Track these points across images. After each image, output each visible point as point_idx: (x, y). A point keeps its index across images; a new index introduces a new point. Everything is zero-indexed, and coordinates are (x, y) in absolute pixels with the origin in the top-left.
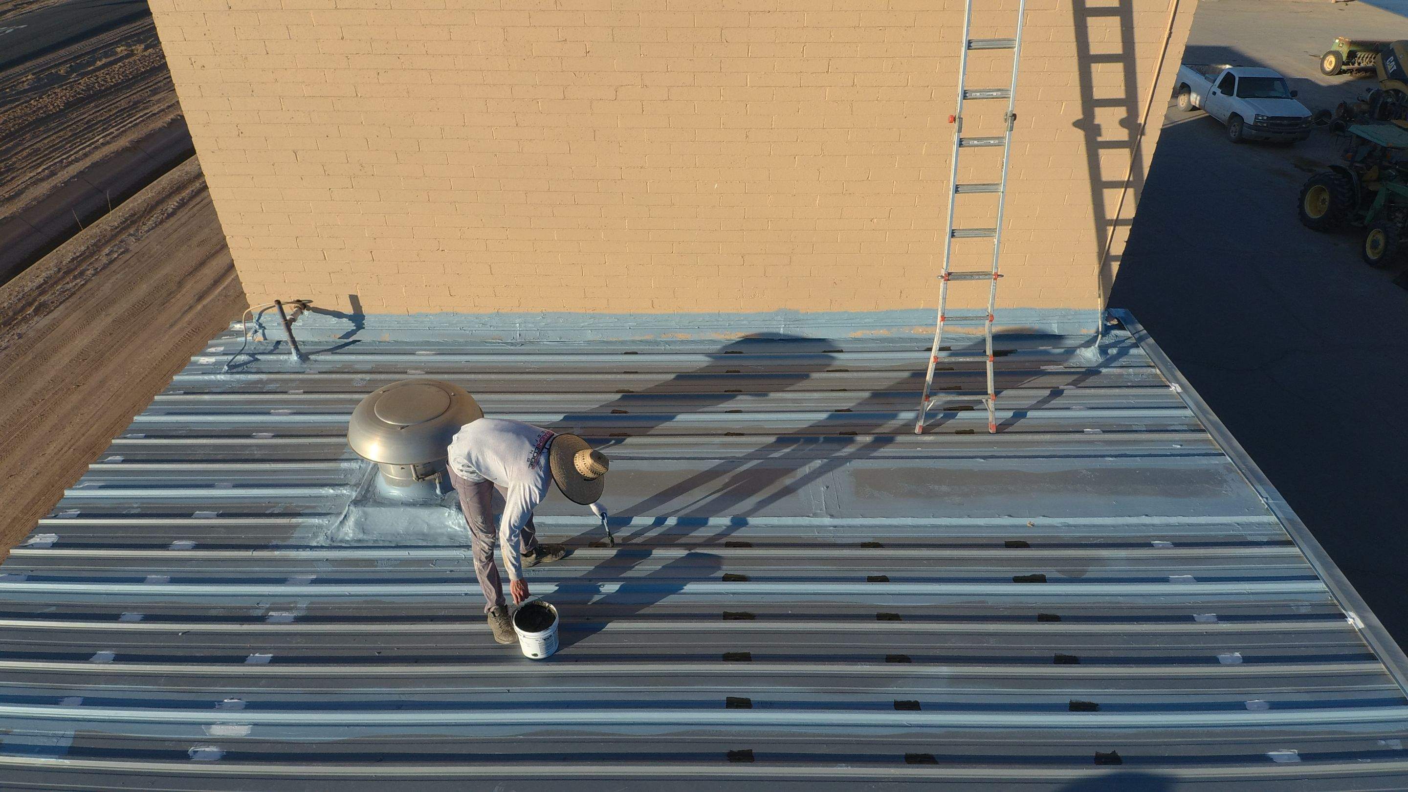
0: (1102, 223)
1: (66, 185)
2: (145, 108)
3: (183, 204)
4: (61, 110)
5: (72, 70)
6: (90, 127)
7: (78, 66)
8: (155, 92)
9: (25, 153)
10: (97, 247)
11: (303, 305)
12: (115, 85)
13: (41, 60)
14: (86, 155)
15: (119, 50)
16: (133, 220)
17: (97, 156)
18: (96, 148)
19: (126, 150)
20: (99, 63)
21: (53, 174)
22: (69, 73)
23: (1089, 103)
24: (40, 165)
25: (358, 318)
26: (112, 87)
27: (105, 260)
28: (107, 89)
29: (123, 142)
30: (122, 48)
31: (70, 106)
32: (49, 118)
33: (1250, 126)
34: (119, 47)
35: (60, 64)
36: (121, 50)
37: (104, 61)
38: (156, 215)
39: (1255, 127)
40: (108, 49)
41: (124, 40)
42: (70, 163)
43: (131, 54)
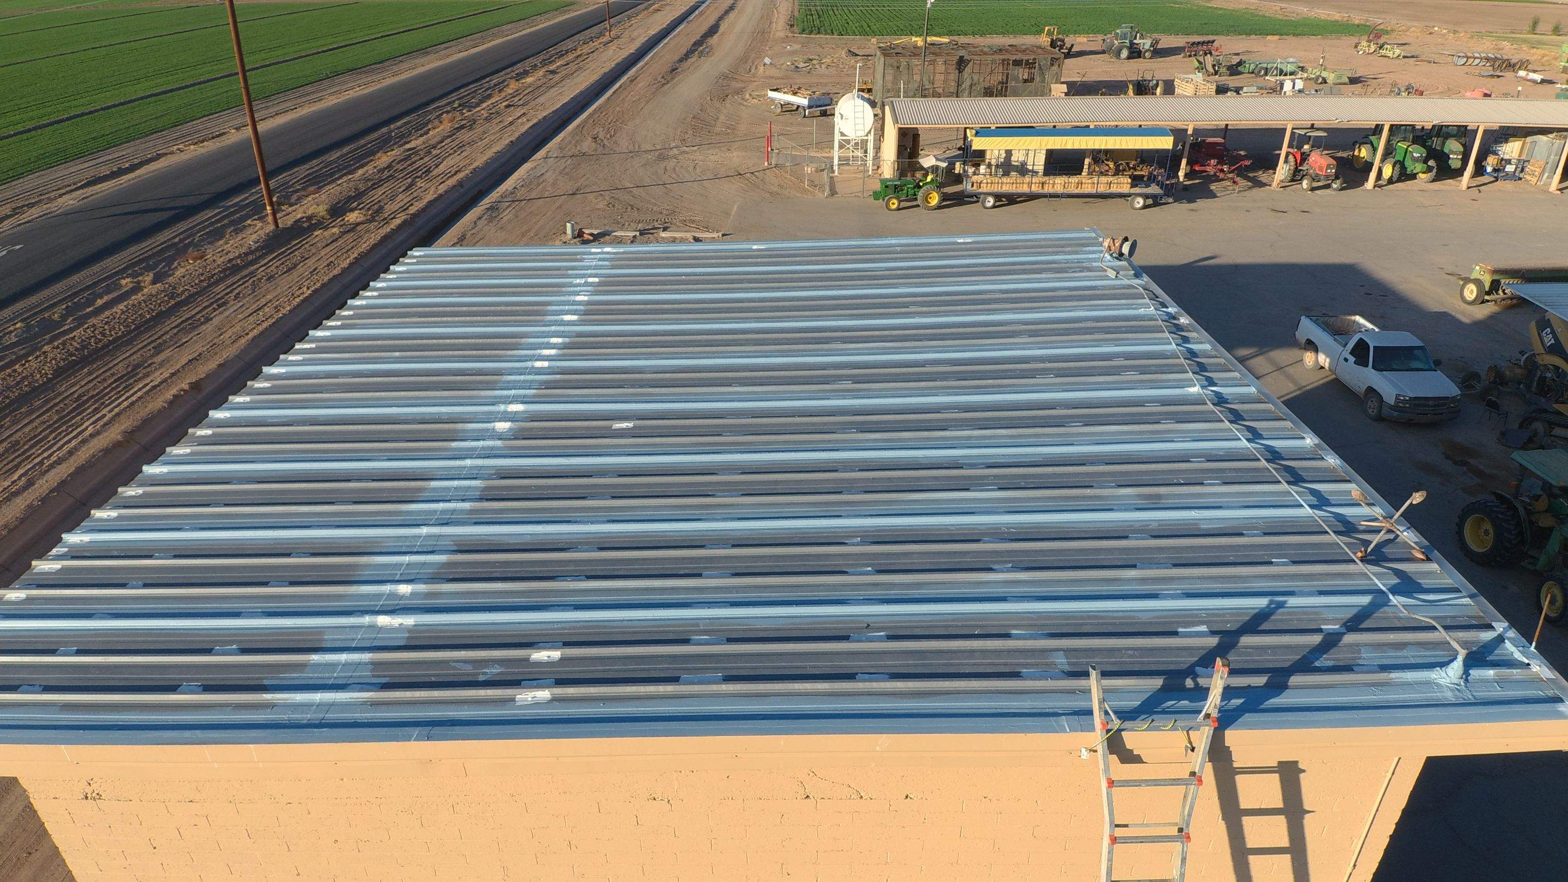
1: (43, 503)
2: (146, 375)
4: (49, 380)
5: (69, 312)
6: (80, 406)
8: (158, 350)
12: (115, 341)
13: (33, 300)
14: (71, 453)
15: (123, 282)
17: (83, 456)
18: (84, 442)
19: (117, 445)
20: (100, 302)
21: (30, 483)
22: (64, 318)
24: (17, 467)
26: (110, 342)
28: (106, 346)
29: (114, 434)
30: (128, 280)
31: (62, 373)
32: (35, 391)
33: (1391, 407)
34: (124, 278)
35: (54, 305)
36: (126, 283)
37: (107, 298)
39: (1395, 408)
40: (111, 281)
41: (131, 269)
42: (52, 466)
43: (137, 289)
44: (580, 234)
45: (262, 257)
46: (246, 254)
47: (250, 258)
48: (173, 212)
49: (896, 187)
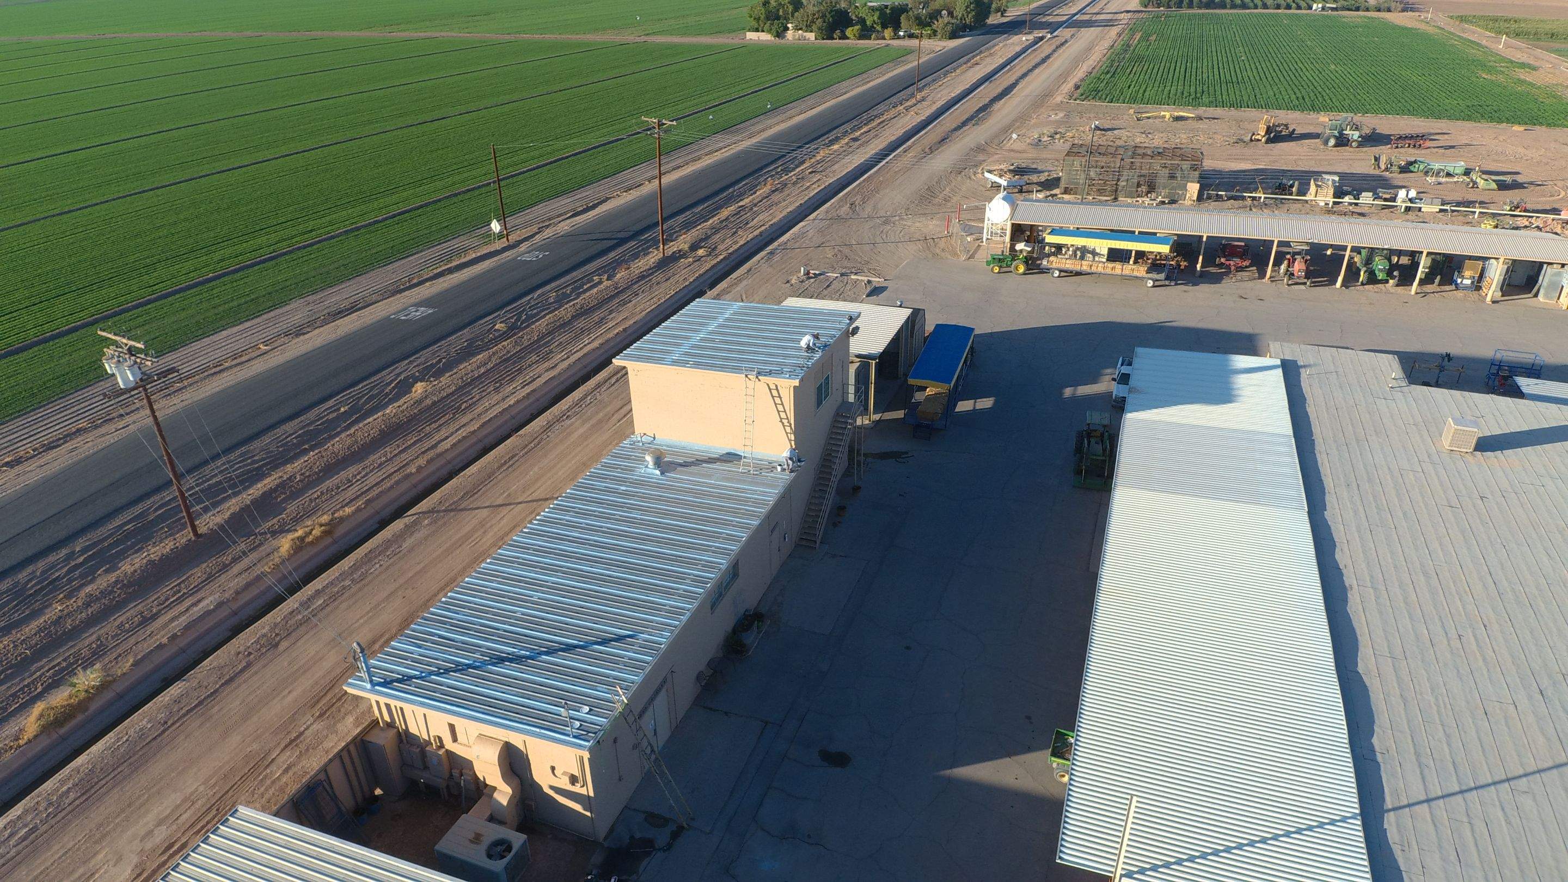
0: (790, 440)
1: (573, 364)
2: (606, 323)
3: (617, 381)
4: (570, 320)
5: (573, 291)
6: (583, 331)
7: (578, 289)
8: (611, 313)
9: (556, 344)
10: (586, 396)
11: (645, 434)
12: (593, 306)
13: (558, 282)
14: (581, 349)
15: (595, 278)
16: (598, 386)
17: (586, 350)
18: (585, 345)
20: (585, 287)
21: (568, 357)
22: (571, 293)
23: (781, 419)
24: (563, 351)
25: (654, 438)
27: (589, 402)
28: (590, 308)
29: (596, 344)
31: (574, 317)
32: (565, 323)
34: (596, 276)
35: (567, 286)
36: (597, 278)
37: (588, 285)
38: (607, 385)
40: (590, 277)
41: (600, 271)
42: (575, 353)
43: (600, 282)
44: (808, 273)
45: (656, 272)
46: (649, 270)
47: (650, 271)
48: (616, 241)
49: (1000, 259)
